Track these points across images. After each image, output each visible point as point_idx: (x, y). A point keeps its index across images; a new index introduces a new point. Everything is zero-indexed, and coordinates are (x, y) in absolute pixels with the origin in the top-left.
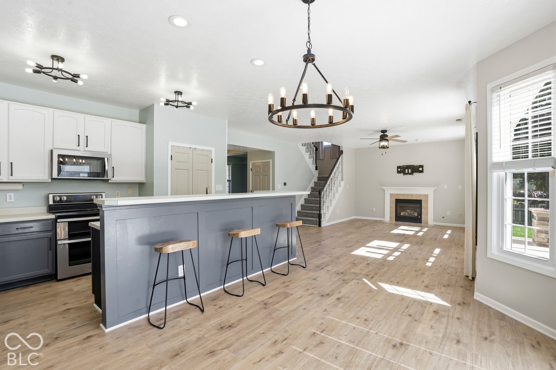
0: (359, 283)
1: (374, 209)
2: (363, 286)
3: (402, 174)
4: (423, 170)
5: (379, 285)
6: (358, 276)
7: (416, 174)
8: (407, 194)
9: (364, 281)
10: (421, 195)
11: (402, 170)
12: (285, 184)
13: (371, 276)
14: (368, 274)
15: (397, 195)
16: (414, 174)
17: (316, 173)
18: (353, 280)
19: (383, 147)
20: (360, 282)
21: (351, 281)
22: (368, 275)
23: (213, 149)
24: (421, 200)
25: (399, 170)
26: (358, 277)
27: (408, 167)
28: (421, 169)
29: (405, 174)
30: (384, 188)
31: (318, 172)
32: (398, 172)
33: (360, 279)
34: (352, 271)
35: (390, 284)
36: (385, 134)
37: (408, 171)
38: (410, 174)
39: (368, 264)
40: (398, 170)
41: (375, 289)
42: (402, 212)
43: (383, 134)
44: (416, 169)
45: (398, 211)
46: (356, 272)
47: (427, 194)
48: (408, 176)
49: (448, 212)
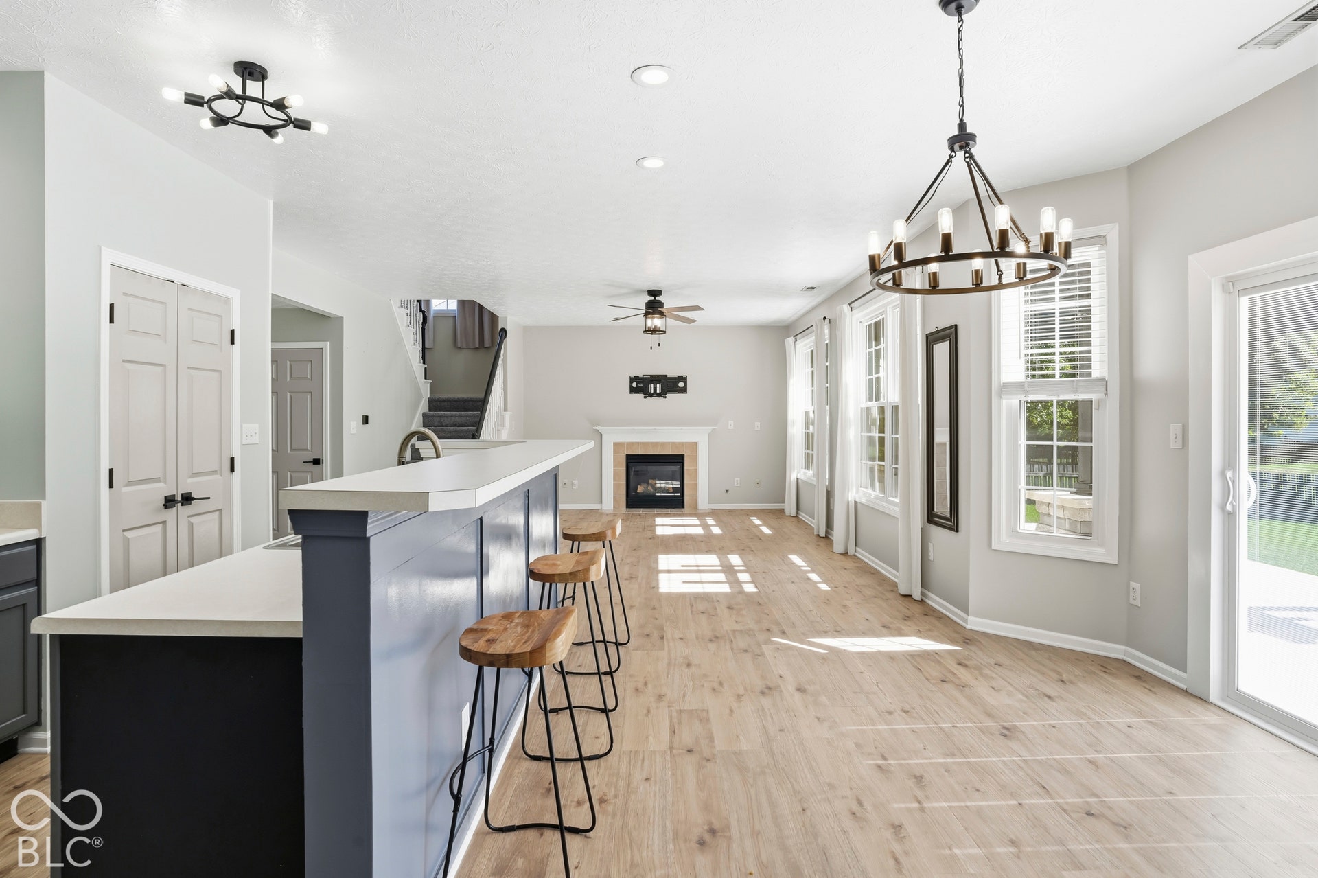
1: (576, 482)
3: (641, 396)
4: (686, 386)
7: (672, 397)
8: (652, 443)
10: (682, 444)
11: (641, 385)
12: (366, 420)
15: (631, 444)
16: (669, 395)
17: (425, 388)
19: (654, 331)
23: (234, 294)
24: (682, 456)
25: (634, 385)
27: (655, 379)
28: (681, 385)
29: (648, 395)
30: (599, 428)
31: (429, 385)
32: (633, 390)
36: (657, 298)
37: (655, 389)
38: (659, 395)
40: (631, 386)
42: (640, 484)
43: (652, 298)
44: (672, 385)
45: (632, 485)
47: (694, 441)
48: (655, 400)
49: (736, 479)
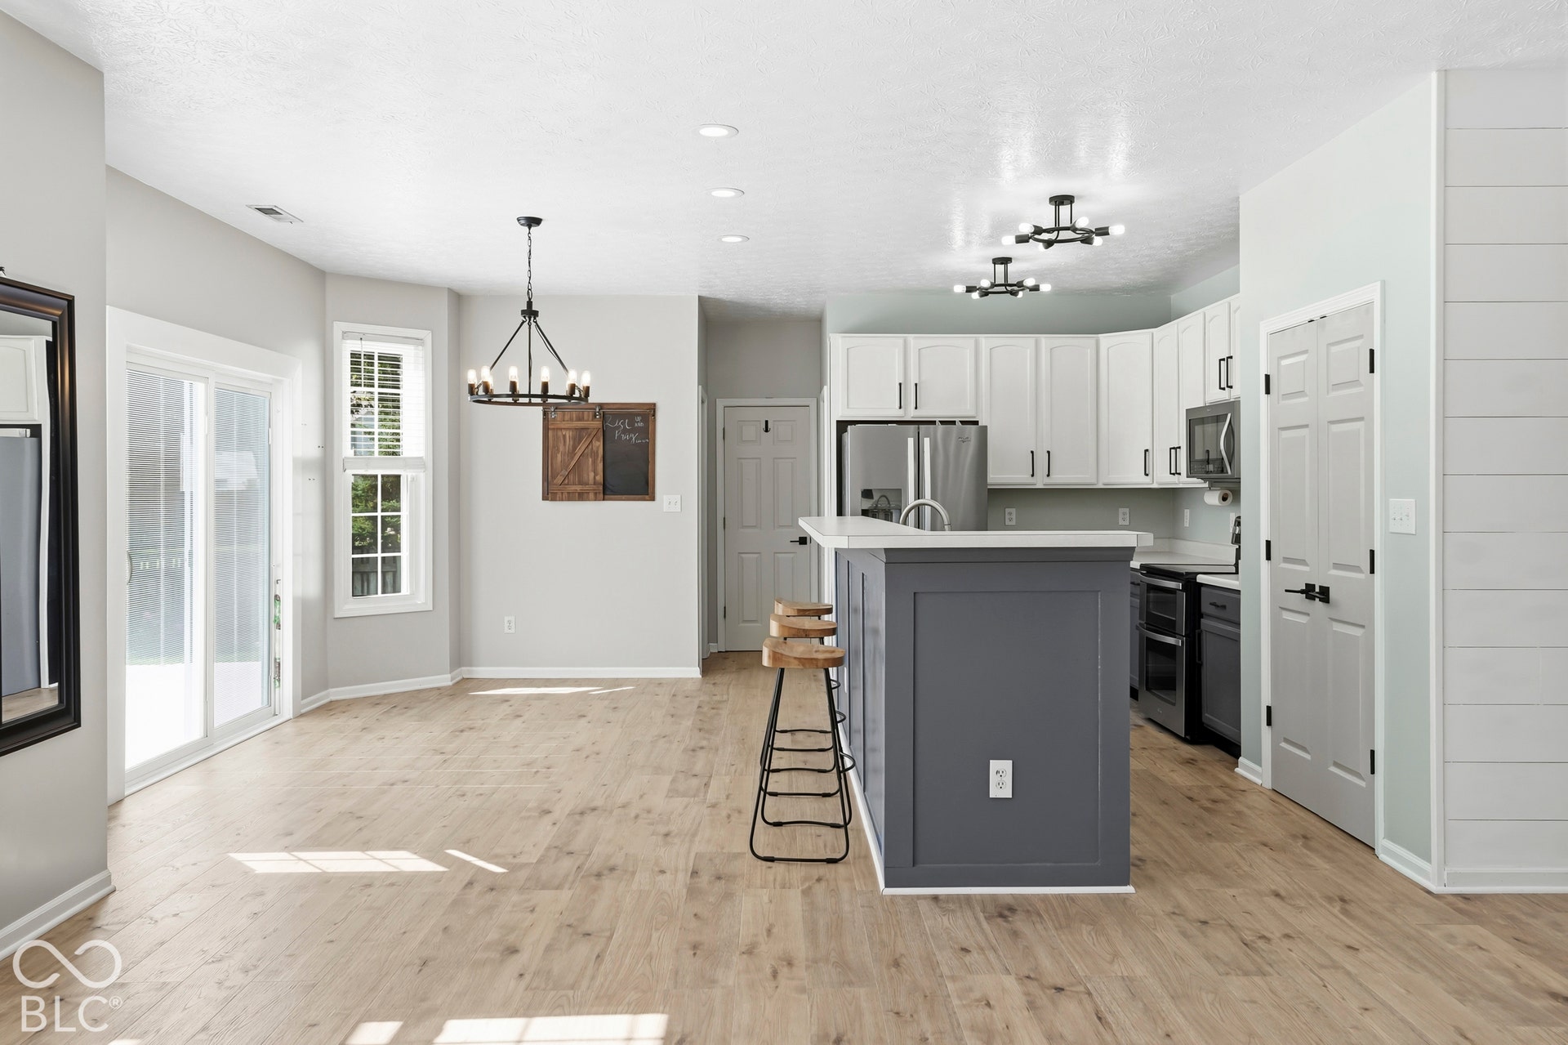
0: (514, 857)
2: (498, 850)
5: (439, 862)
6: (528, 879)
9: (497, 864)
13: (477, 888)
14: (490, 896)
18: (539, 862)
20: (510, 860)
21: (542, 856)
22: (492, 890)
26: (523, 875)
33: (513, 869)
34: (565, 895)
35: (399, 874)
39: (513, 951)
41: (455, 849)
46: (547, 895)
